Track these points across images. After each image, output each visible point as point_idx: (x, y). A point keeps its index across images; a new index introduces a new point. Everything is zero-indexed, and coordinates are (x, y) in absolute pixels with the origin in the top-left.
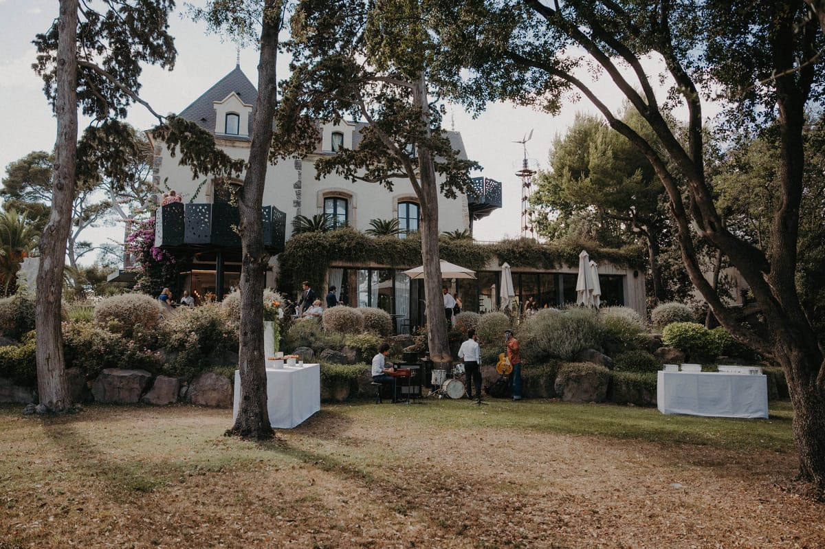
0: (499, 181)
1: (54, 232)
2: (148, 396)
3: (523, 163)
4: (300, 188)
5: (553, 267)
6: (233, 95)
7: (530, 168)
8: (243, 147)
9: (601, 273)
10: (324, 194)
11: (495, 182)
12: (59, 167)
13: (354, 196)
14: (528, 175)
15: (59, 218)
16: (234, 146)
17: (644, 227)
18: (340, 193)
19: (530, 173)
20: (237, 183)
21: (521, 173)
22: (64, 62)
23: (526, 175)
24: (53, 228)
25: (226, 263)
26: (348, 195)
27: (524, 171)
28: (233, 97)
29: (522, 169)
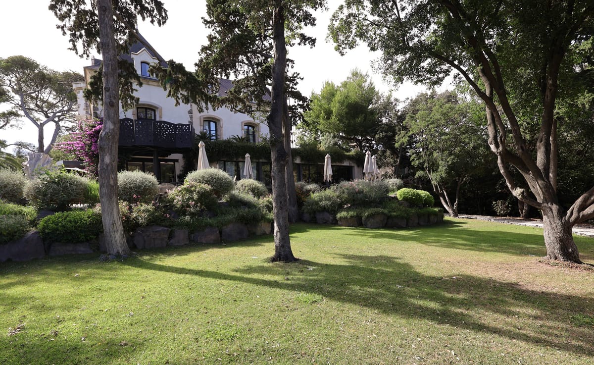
1: (110, 137)
2: (172, 241)
4: (192, 113)
6: (145, 50)
8: (154, 86)
10: (204, 118)
12: (109, 89)
13: (221, 121)
15: (113, 127)
16: (149, 84)
18: (213, 118)
20: (152, 108)
22: (106, 8)
24: (109, 134)
25: (159, 158)
26: (217, 119)
28: (145, 51)
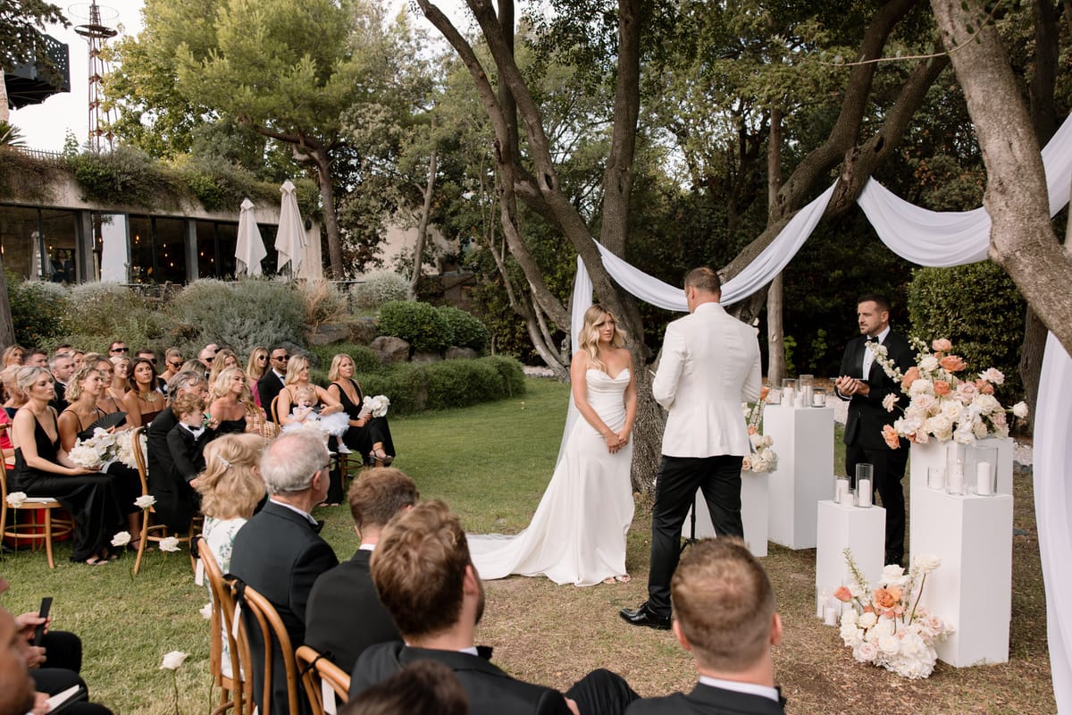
0: (64, 43)
3: (88, 11)
5: (178, 207)
7: (103, 24)
9: (261, 221)
11: (56, 42)
14: (99, 36)
17: (315, 155)
19: (106, 33)
21: (87, 30)
23: (96, 36)
27: (92, 28)
29: (88, 23)
